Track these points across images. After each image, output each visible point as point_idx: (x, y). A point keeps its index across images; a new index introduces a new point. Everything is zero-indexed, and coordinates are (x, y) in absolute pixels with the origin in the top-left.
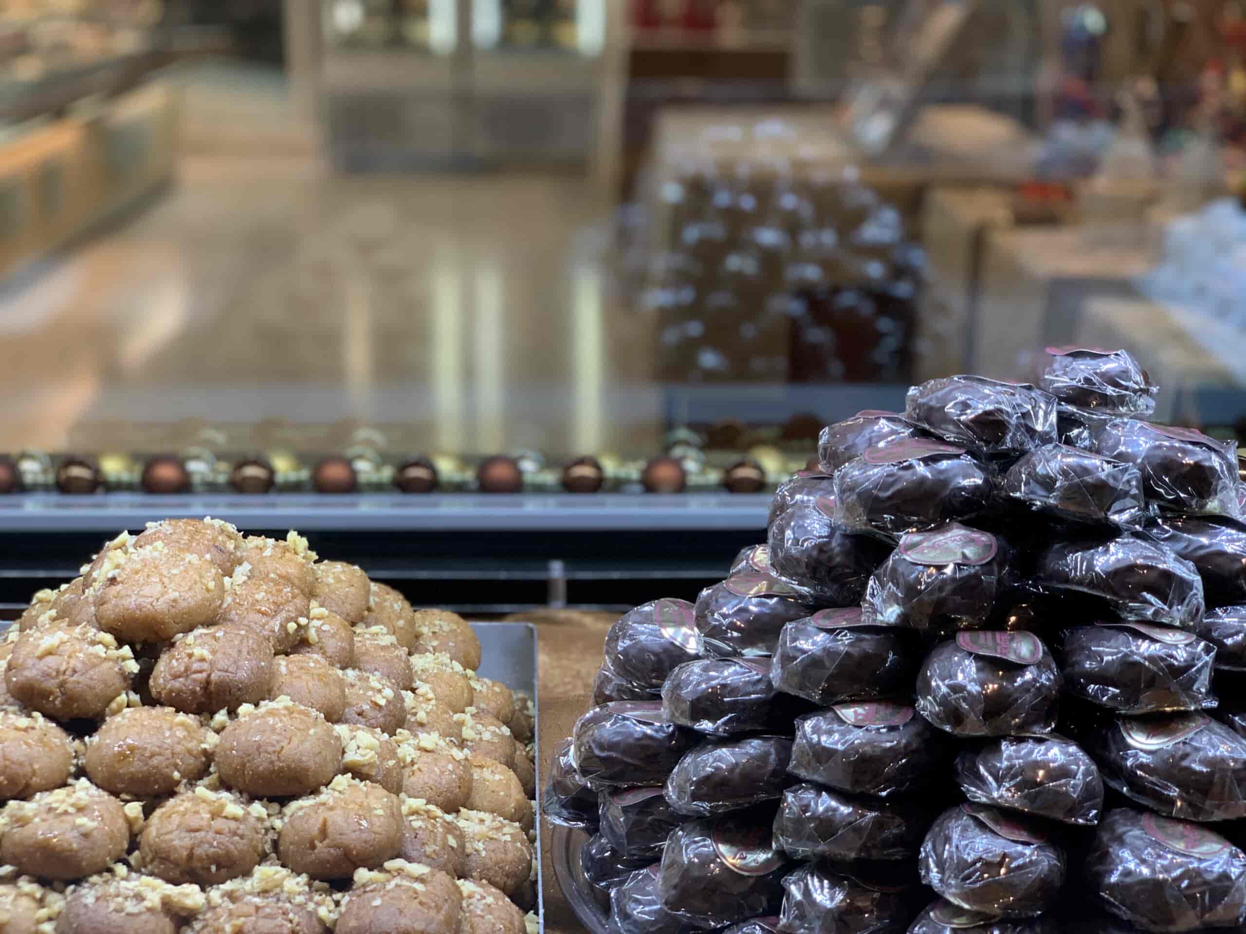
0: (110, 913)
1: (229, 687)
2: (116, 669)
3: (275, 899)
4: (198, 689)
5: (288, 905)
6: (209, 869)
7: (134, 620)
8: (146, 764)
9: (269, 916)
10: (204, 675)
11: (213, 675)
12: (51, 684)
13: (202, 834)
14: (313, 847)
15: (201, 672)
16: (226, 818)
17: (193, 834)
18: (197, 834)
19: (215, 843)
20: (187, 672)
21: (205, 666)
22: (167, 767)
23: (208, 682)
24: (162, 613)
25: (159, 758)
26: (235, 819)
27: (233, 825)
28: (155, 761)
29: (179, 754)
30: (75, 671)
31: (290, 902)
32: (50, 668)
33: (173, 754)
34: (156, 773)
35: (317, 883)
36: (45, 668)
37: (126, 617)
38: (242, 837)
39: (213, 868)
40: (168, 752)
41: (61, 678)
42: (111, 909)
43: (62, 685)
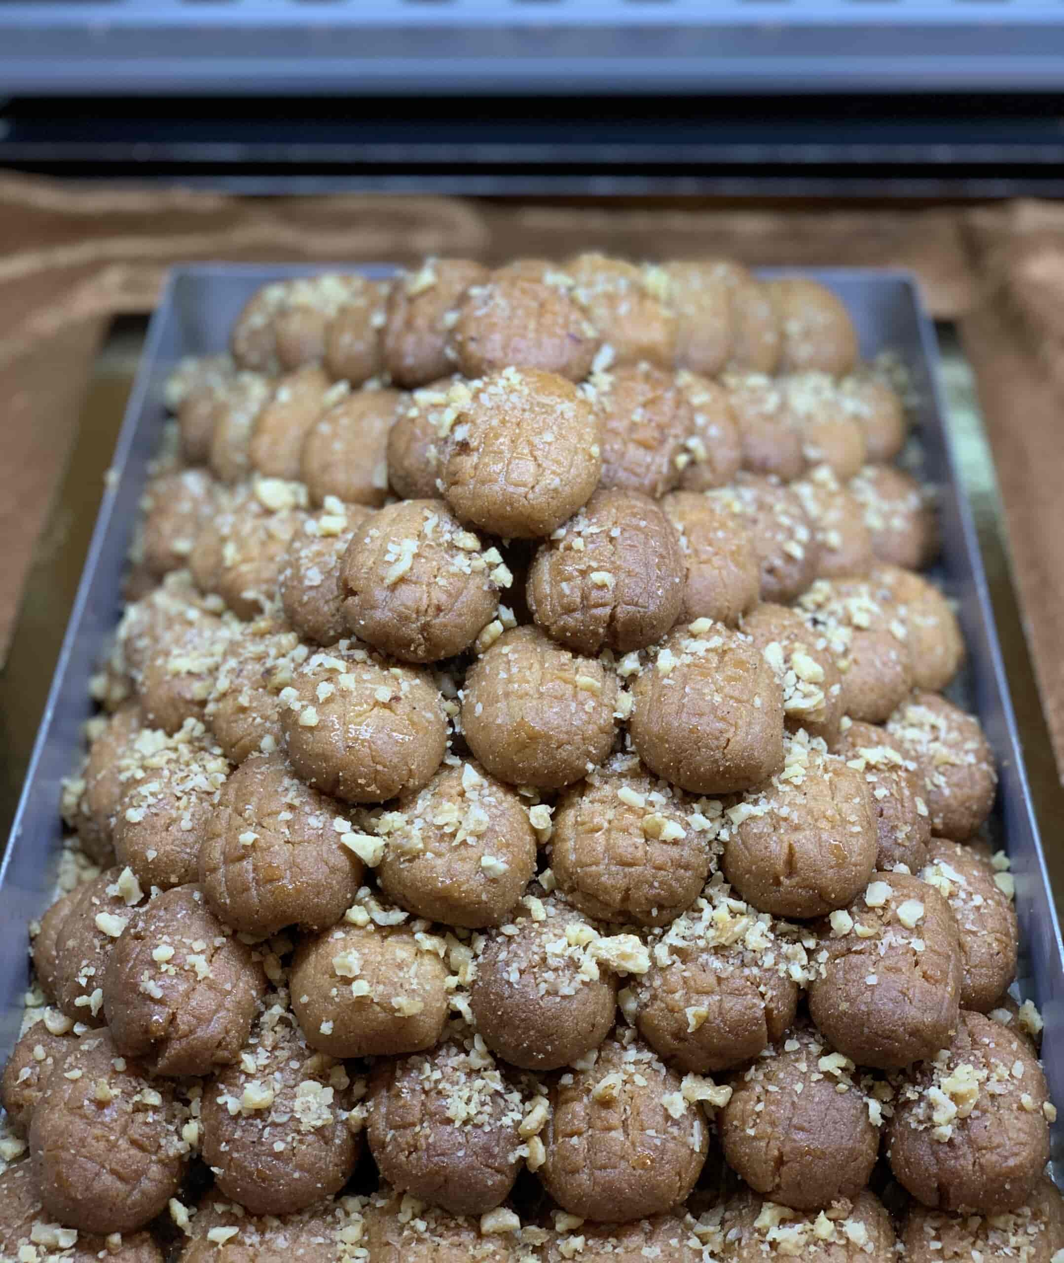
0: (542, 998)
1: (640, 625)
2: (486, 588)
3: (737, 962)
4: (601, 630)
5: (755, 970)
6: (650, 912)
7: (503, 517)
8: (554, 758)
9: (737, 993)
10: (608, 610)
11: (619, 609)
12: (412, 630)
13: (640, 869)
14: (778, 883)
15: (603, 605)
16: (665, 842)
17: (627, 869)
18: (632, 870)
19: (656, 884)
20: (586, 604)
21: (608, 596)
22: (578, 758)
23: (613, 617)
24: (541, 510)
25: (568, 747)
26: (676, 842)
27: (674, 852)
28: (562, 754)
29: (591, 739)
30: (439, 609)
31: (756, 964)
32: (407, 608)
33: (583, 739)
34: (565, 768)
35: (783, 926)
36: (402, 609)
37: (492, 513)
38: (686, 867)
39: (655, 912)
40: (578, 738)
41: (423, 620)
42: (543, 992)
43: (425, 628)
